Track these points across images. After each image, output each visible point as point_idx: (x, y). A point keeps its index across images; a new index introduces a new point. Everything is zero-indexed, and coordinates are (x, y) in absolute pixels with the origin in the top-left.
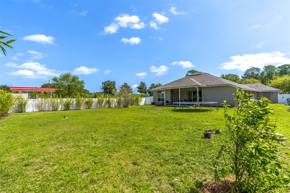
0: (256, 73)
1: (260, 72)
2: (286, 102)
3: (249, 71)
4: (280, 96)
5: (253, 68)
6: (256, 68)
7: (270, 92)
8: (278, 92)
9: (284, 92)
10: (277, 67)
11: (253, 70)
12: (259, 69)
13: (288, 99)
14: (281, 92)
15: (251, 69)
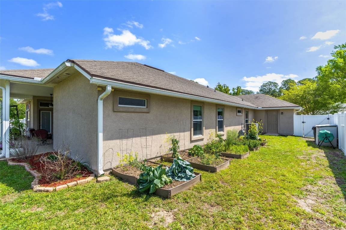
0: (273, 88)
1: (278, 88)
2: (310, 132)
3: (265, 86)
4: (297, 120)
5: (269, 82)
6: (273, 83)
7: (279, 110)
8: (293, 110)
9: (306, 112)
10: (297, 82)
11: (269, 85)
12: (276, 83)
13: (314, 129)
14: (299, 110)
15: (267, 83)
